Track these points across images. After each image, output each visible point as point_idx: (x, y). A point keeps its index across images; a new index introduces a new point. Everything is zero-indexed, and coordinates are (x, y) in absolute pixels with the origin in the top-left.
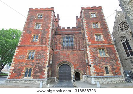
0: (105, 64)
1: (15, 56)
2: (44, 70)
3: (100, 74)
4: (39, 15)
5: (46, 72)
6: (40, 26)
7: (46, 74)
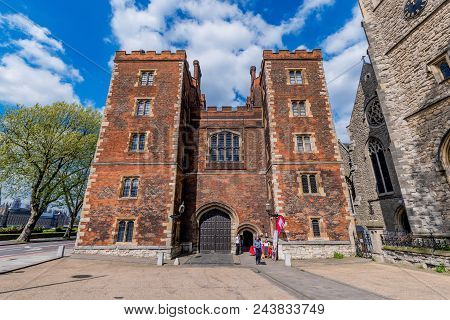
0: (312, 214)
1: (90, 190)
2: (164, 224)
3: (298, 237)
4: (144, 73)
5: (168, 232)
6: (150, 107)
7: (170, 235)
